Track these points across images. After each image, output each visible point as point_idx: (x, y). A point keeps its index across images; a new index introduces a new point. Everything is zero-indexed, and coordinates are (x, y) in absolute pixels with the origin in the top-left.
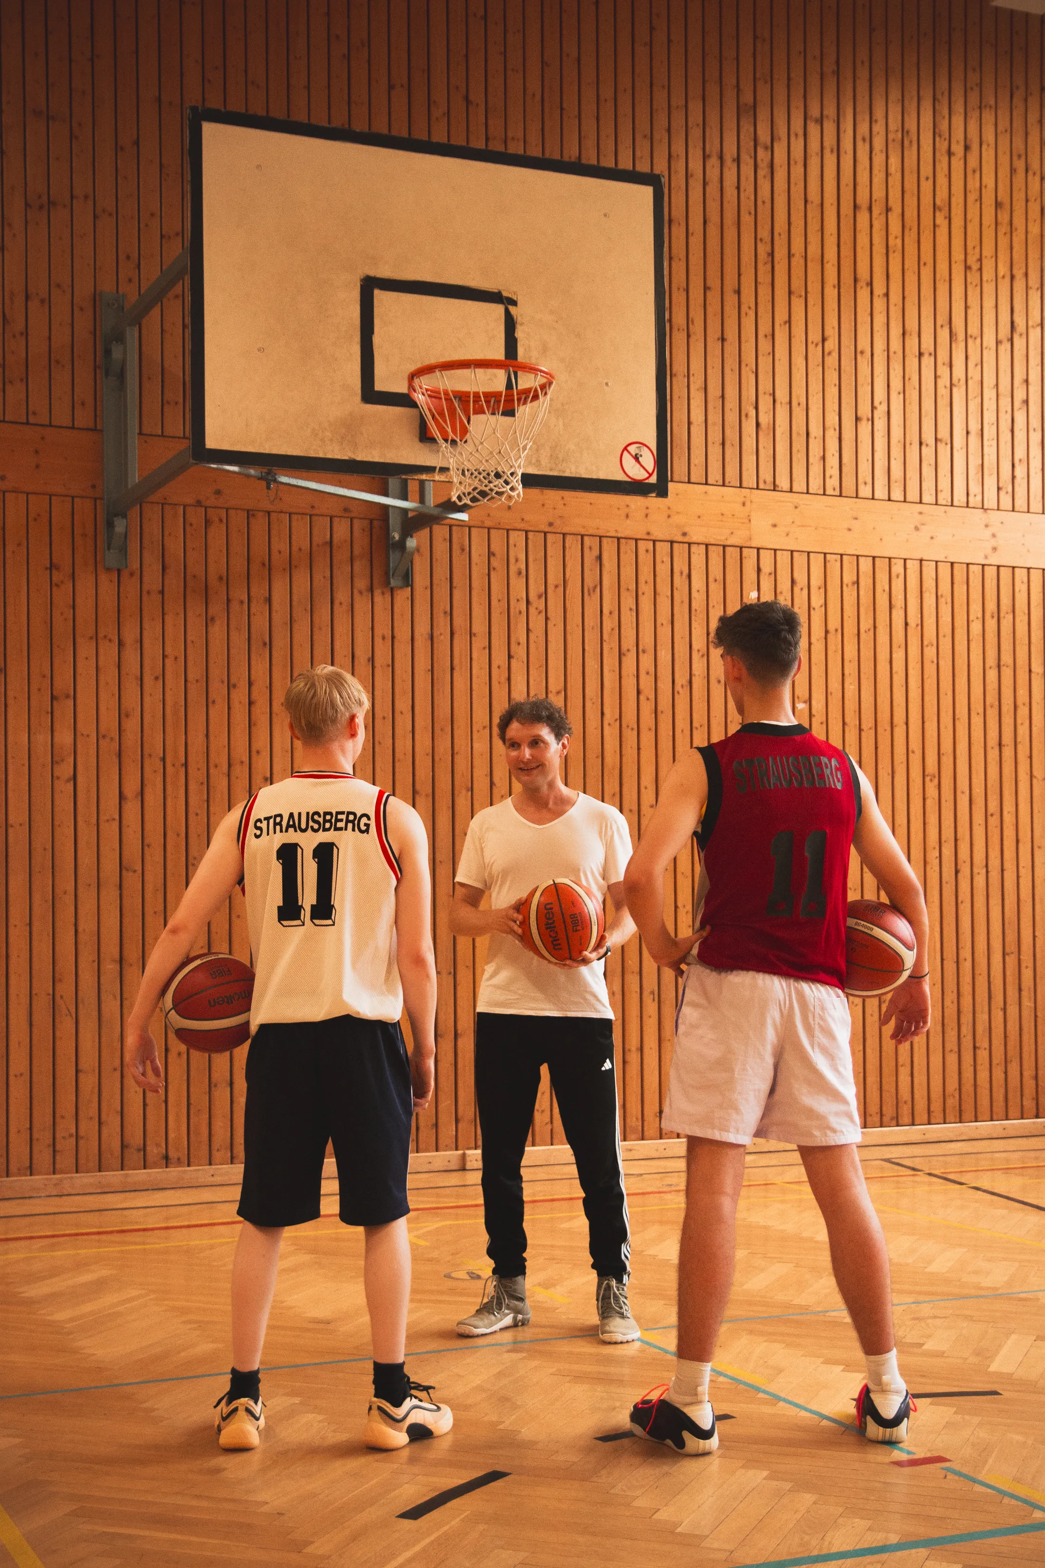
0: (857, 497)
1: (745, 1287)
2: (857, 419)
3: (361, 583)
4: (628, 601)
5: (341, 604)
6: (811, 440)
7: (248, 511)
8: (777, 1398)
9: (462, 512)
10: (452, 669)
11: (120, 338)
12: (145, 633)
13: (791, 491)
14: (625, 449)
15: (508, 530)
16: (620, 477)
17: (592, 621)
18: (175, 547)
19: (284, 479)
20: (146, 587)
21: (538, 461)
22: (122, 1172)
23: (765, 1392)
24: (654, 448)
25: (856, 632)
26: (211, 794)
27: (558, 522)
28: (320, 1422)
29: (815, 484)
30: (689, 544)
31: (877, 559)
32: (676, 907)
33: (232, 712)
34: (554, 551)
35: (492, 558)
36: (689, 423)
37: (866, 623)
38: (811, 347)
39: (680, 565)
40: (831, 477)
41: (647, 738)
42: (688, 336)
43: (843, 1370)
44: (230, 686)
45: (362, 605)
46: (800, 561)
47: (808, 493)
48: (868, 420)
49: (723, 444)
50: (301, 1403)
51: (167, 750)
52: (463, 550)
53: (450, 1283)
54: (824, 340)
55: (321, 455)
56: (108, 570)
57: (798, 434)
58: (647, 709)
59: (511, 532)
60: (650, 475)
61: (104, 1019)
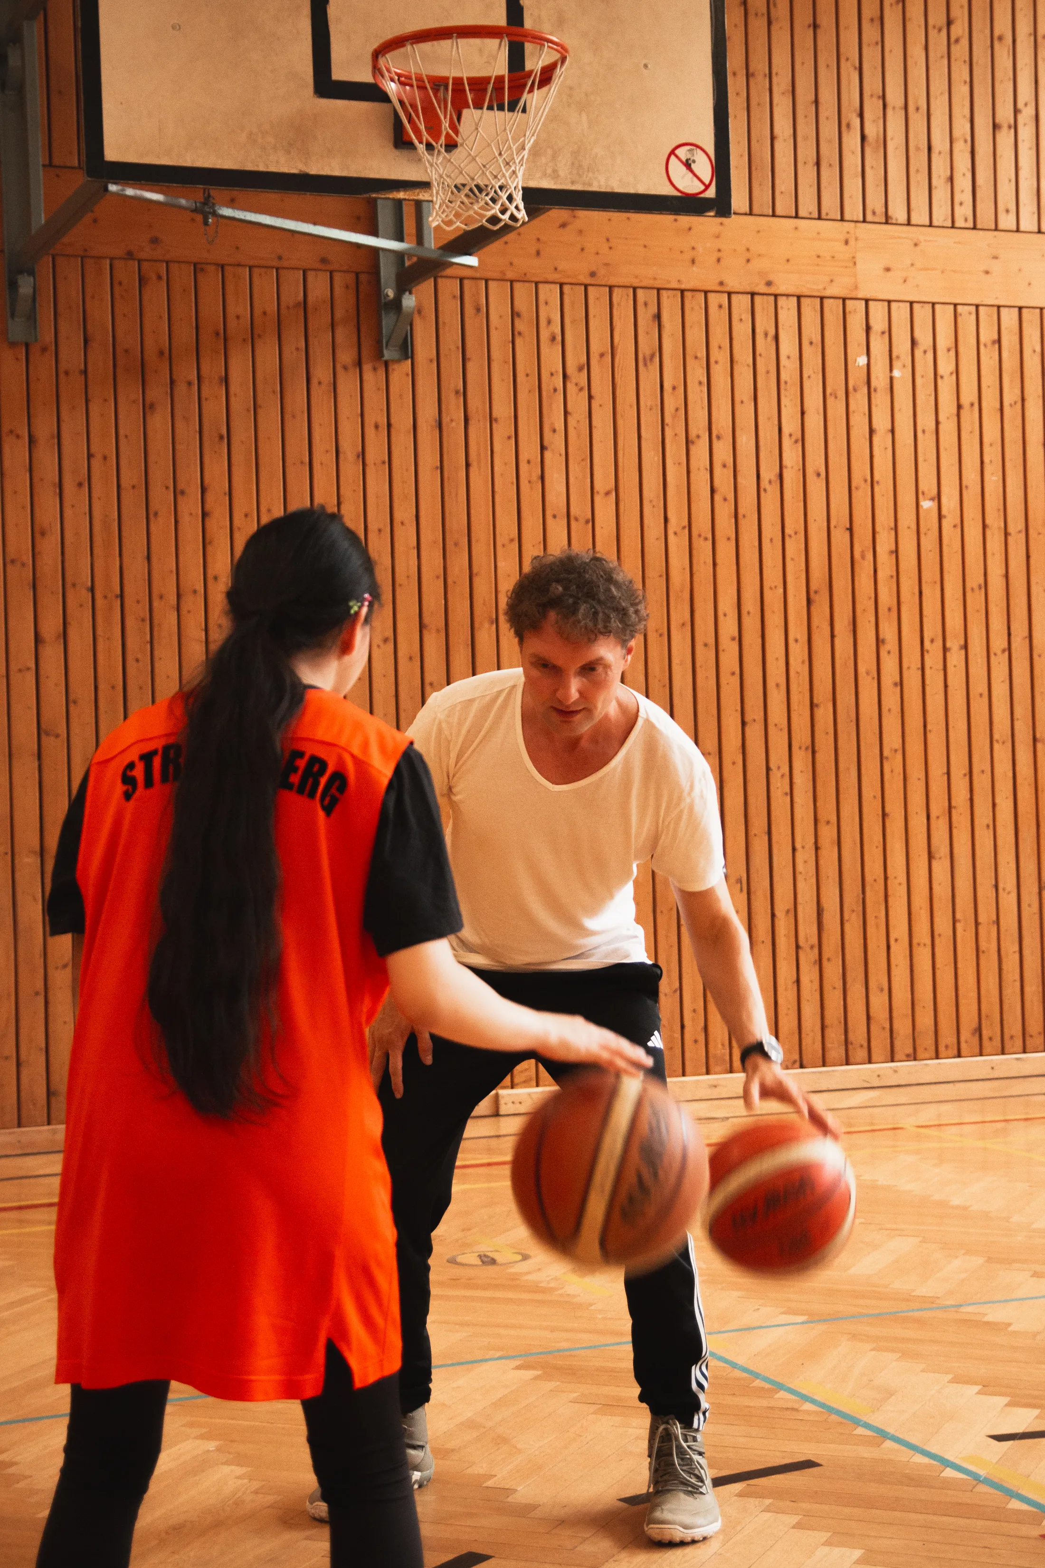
0: (996, 229)
1: (852, 1271)
2: (995, 127)
3: (346, 356)
4: (697, 373)
5: (320, 383)
6: (934, 156)
7: (195, 265)
8: (883, 1435)
9: (470, 254)
10: (468, 465)
11: (16, 38)
12: (64, 427)
13: (909, 223)
14: (672, 152)
15: (537, 283)
16: (666, 190)
17: (649, 398)
18: (101, 313)
19: (227, 212)
20: (63, 366)
21: (555, 171)
22: (50, 1127)
23: (867, 1426)
24: (711, 152)
25: (998, 406)
26: (155, 633)
27: (602, 272)
28: (238, 1478)
29: (941, 215)
30: (776, 296)
31: (1024, 311)
32: (768, 769)
33: (180, 527)
34: (599, 310)
35: (517, 321)
36: (773, 138)
37: (1011, 395)
38: (932, 33)
39: (764, 323)
40: (961, 204)
41: (726, 551)
42: (769, 23)
43: (978, 1393)
44: (177, 493)
45: (348, 384)
46: (922, 314)
47: (931, 225)
48: (1010, 127)
49: (818, 164)
50: (219, 1450)
51: (96, 579)
52: (478, 310)
53: (456, 1271)
54: (949, 23)
55: (262, 168)
56: (13, 345)
57: (918, 149)
58: (724, 512)
59: (541, 286)
60: (707, 187)
61: (21, 927)
